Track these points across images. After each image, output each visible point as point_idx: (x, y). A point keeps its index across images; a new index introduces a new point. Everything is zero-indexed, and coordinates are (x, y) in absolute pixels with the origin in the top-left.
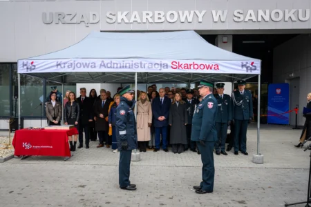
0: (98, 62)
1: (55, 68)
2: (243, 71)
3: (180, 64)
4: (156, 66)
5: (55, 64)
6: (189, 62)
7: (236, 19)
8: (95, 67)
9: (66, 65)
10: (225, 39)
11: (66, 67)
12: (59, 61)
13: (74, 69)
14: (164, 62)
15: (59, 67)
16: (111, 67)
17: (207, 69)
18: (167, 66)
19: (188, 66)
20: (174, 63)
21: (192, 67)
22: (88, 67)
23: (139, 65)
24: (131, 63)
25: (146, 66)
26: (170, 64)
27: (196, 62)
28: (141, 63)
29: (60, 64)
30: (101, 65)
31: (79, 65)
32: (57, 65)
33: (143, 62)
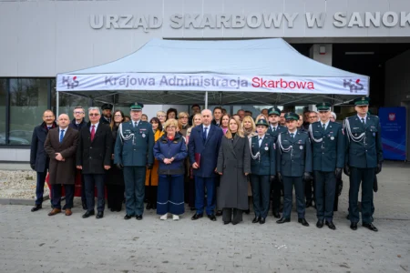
0: (158, 78)
1: (104, 85)
2: (346, 91)
3: (264, 80)
4: (233, 83)
5: (104, 79)
6: (276, 79)
7: (336, 24)
8: (154, 84)
9: (118, 81)
10: (323, 49)
11: (118, 84)
12: (109, 76)
13: (127, 86)
14: (242, 78)
15: (108, 83)
16: (174, 84)
17: (299, 87)
18: (246, 83)
19: (273, 84)
20: (256, 80)
21: (279, 85)
22: (145, 84)
23: (211, 82)
24: (200, 79)
25: (220, 83)
26: (250, 81)
27: (284, 79)
28: (213, 80)
29: (109, 80)
30: (162, 81)
31: (133, 81)
32: (106, 81)
33: (216, 78)
